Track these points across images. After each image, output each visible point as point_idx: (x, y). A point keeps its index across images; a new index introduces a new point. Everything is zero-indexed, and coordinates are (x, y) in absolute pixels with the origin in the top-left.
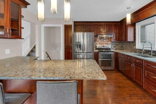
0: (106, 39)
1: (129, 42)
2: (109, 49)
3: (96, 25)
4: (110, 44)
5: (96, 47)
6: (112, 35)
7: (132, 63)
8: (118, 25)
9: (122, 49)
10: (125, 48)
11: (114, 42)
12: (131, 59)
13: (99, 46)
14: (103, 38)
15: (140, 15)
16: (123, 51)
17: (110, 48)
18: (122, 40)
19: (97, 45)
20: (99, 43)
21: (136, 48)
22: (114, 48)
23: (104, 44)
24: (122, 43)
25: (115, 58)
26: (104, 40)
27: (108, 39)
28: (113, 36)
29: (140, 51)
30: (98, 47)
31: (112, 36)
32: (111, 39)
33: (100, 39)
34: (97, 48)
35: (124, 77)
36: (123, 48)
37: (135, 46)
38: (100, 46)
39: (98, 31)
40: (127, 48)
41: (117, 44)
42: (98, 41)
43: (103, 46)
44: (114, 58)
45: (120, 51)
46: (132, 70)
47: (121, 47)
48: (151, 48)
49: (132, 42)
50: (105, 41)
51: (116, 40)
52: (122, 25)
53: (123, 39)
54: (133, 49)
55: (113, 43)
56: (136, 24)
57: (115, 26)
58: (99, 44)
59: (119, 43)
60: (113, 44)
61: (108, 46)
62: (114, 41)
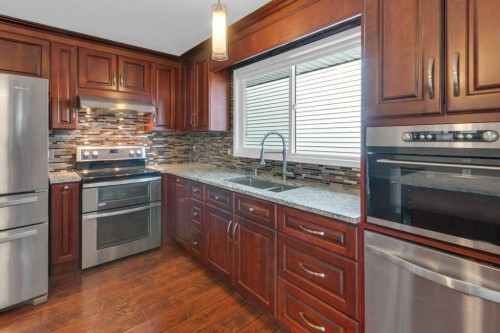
0: (127, 121)
1: (213, 134)
2: (141, 162)
3: (73, 50)
4: (143, 140)
5: (74, 155)
6: (150, 104)
7: (229, 218)
8: (176, 70)
9: (187, 160)
10: (196, 157)
11: (159, 134)
12: (225, 202)
13: (87, 153)
14: (112, 115)
15: (254, 38)
16: (191, 165)
17: (144, 156)
18: (190, 127)
19: (80, 148)
20: (93, 138)
21: (235, 155)
22: (161, 158)
23: (115, 142)
24: (188, 137)
25: (162, 200)
26: (118, 122)
27: (136, 120)
28: (157, 110)
29: (247, 164)
30: (84, 157)
31: (152, 109)
32: (147, 122)
33: (96, 119)
34: (79, 159)
35: (199, 273)
36: (190, 155)
37: (231, 147)
38: (96, 153)
39: (83, 80)
40: (204, 154)
41: (171, 140)
42: (84, 129)
43: (112, 151)
44: (159, 198)
45: (183, 166)
46: (231, 243)
47: (186, 152)
48: (284, 152)
49: (223, 134)
50: (120, 127)
51: (167, 125)
52: (188, 70)
53: (194, 123)
54: (224, 158)
55: (156, 136)
56: (235, 72)
57: (166, 71)
58: (91, 142)
59: (179, 137)
60: (155, 143)
61: (132, 152)
62: (160, 129)
